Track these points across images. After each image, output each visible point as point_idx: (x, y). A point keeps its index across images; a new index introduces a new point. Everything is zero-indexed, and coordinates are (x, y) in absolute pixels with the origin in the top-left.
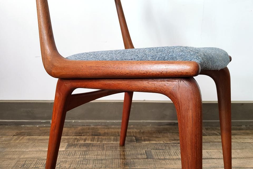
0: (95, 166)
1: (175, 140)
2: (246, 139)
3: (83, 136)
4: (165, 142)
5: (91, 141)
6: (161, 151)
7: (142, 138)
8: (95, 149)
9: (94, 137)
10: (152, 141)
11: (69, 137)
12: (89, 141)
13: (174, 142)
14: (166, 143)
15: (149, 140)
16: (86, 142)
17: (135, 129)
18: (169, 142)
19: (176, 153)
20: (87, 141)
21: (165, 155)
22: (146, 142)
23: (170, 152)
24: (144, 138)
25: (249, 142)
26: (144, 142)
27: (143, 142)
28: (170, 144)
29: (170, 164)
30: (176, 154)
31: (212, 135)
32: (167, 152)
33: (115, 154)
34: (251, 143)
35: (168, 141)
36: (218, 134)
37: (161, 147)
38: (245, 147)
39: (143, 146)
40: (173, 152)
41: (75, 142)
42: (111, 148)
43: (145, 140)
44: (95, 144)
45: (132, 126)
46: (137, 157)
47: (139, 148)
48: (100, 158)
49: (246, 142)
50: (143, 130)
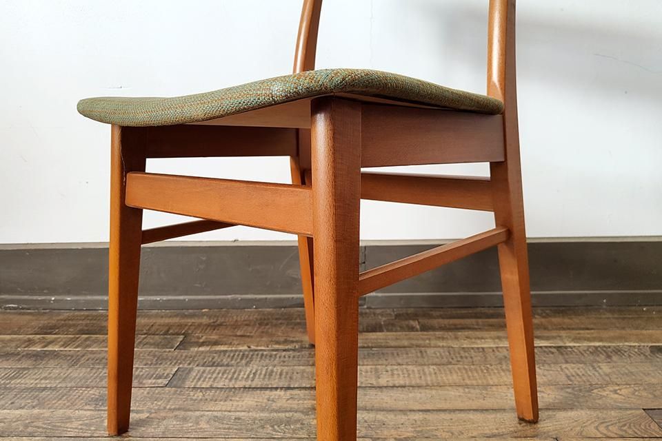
0: (12, 403)
1: (286, 342)
2: (482, 338)
3: (55, 334)
4: (253, 347)
5: (62, 346)
6: (219, 368)
7: (204, 338)
8: (52, 363)
9: (77, 336)
10: (221, 345)
11: (15, 336)
12: (57, 346)
13: (277, 347)
14: (252, 350)
15: (216, 343)
16: (45, 349)
17: (205, 317)
18: (263, 348)
19: (255, 374)
20: (50, 346)
21: (221, 378)
22: (201, 349)
23: (240, 371)
24: (206, 338)
25: (483, 348)
26: (196, 349)
27: (192, 349)
28: (261, 353)
29: (211, 400)
30: (251, 376)
31: (399, 329)
32: (233, 371)
33: (92, 377)
34: (486, 350)
35: (261, 346)
36: (418, 327)
37: (229, 360)
38: (459, 359)
39: (186, 356)
40: (247, 373)
41: (19, 349)
42: (97, 361)
43: (202, 344)
44: (64, 353)
45: (204, 310)
46: (141, 383)
47: (169, 363)
48: (44, 386)
49: (473, 348)
50: (223, 320)
